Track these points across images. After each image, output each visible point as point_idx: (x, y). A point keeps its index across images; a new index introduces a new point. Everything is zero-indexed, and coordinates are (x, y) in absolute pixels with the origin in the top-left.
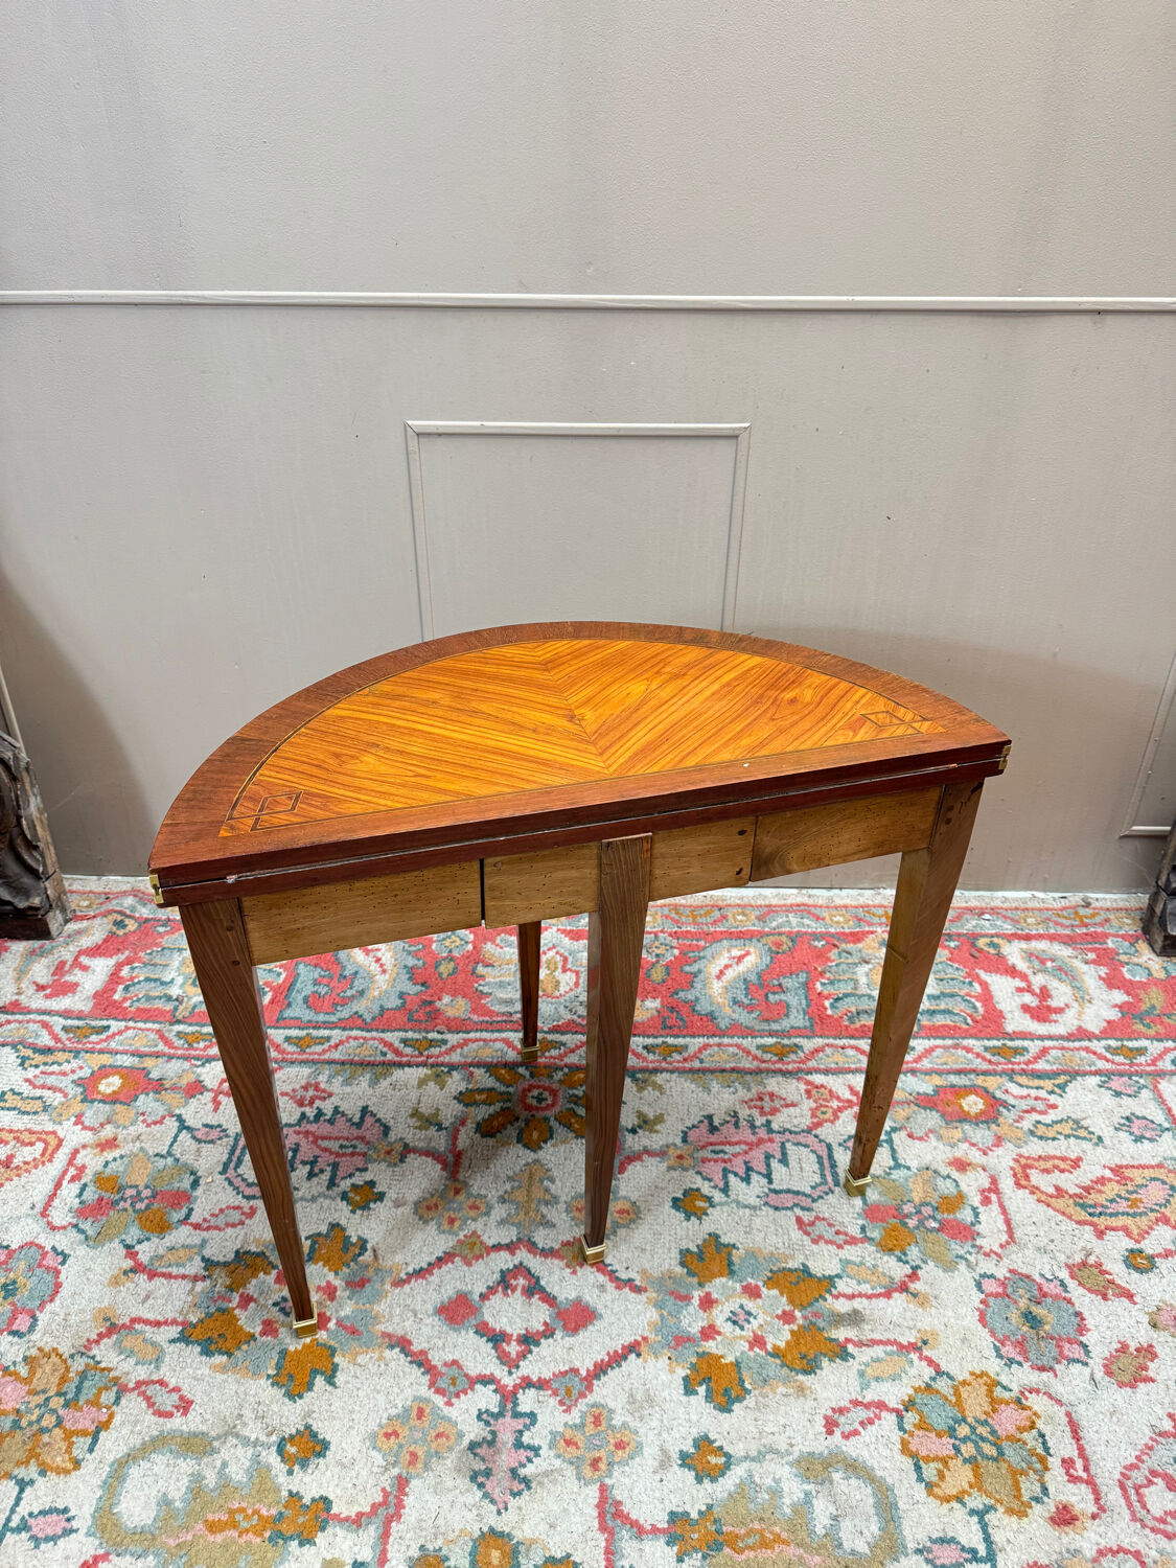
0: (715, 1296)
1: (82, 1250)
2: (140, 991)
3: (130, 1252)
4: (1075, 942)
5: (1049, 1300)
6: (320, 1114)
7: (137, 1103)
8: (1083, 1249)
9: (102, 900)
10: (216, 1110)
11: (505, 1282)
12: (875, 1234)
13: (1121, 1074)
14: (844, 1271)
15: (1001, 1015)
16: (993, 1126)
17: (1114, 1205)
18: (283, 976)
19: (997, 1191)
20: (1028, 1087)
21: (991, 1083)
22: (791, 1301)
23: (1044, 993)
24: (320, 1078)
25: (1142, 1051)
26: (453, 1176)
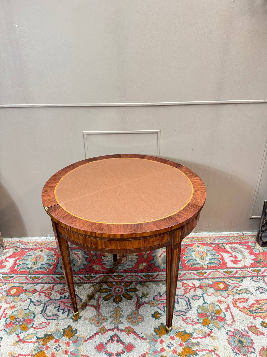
0: (163, 340)
1: (6, 336)
2: (21, 267)
3: (18, 336)
4: (241, 244)
5: (244, 336)
6: (65, 296)
7: (20, 296)
8: (251, 322)
9: (12, 244)
10: (40, 297)
11: (111, 339)
12: (201, 321)
13: (255, 276)
14: (194, 331)
15: (226, 263)
16: (227, 291)
17: (257, 310)
18: (55, 261)
19: (229, 308)
20: (234, 281)
21: (225, 280)
22: (182, 340)
23: (236, 257)
24: (65, 287)
25: (260, 270)
26: (98, 311)
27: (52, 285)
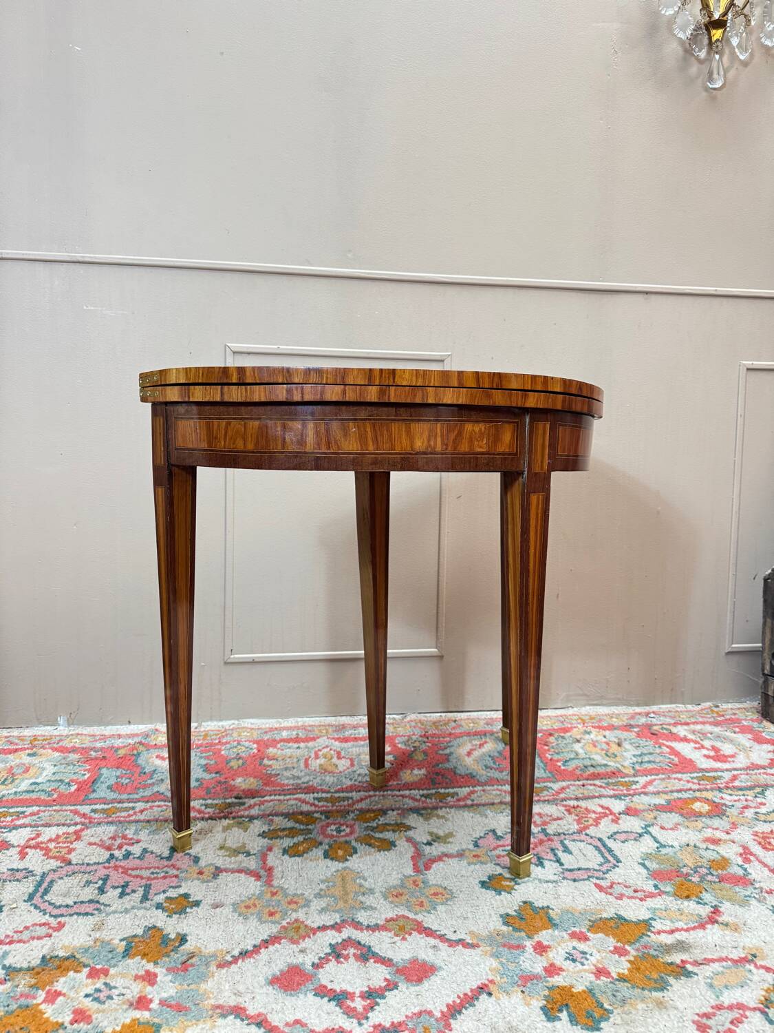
0: (546, 943)
6: (127, 855)
10: (22, 858)
11: (335, 954)
12: (668, 889)
14: (654, 915)
15: (691, 761)
16: (724, 818)
18: (87, 776)
19: (752, 854)
20: (736, 795)
21: (707, 795)
22: (618, 940)
23: (715, 749)
24: (128, 832)
26: (269, 883)
27: (72, 829)
